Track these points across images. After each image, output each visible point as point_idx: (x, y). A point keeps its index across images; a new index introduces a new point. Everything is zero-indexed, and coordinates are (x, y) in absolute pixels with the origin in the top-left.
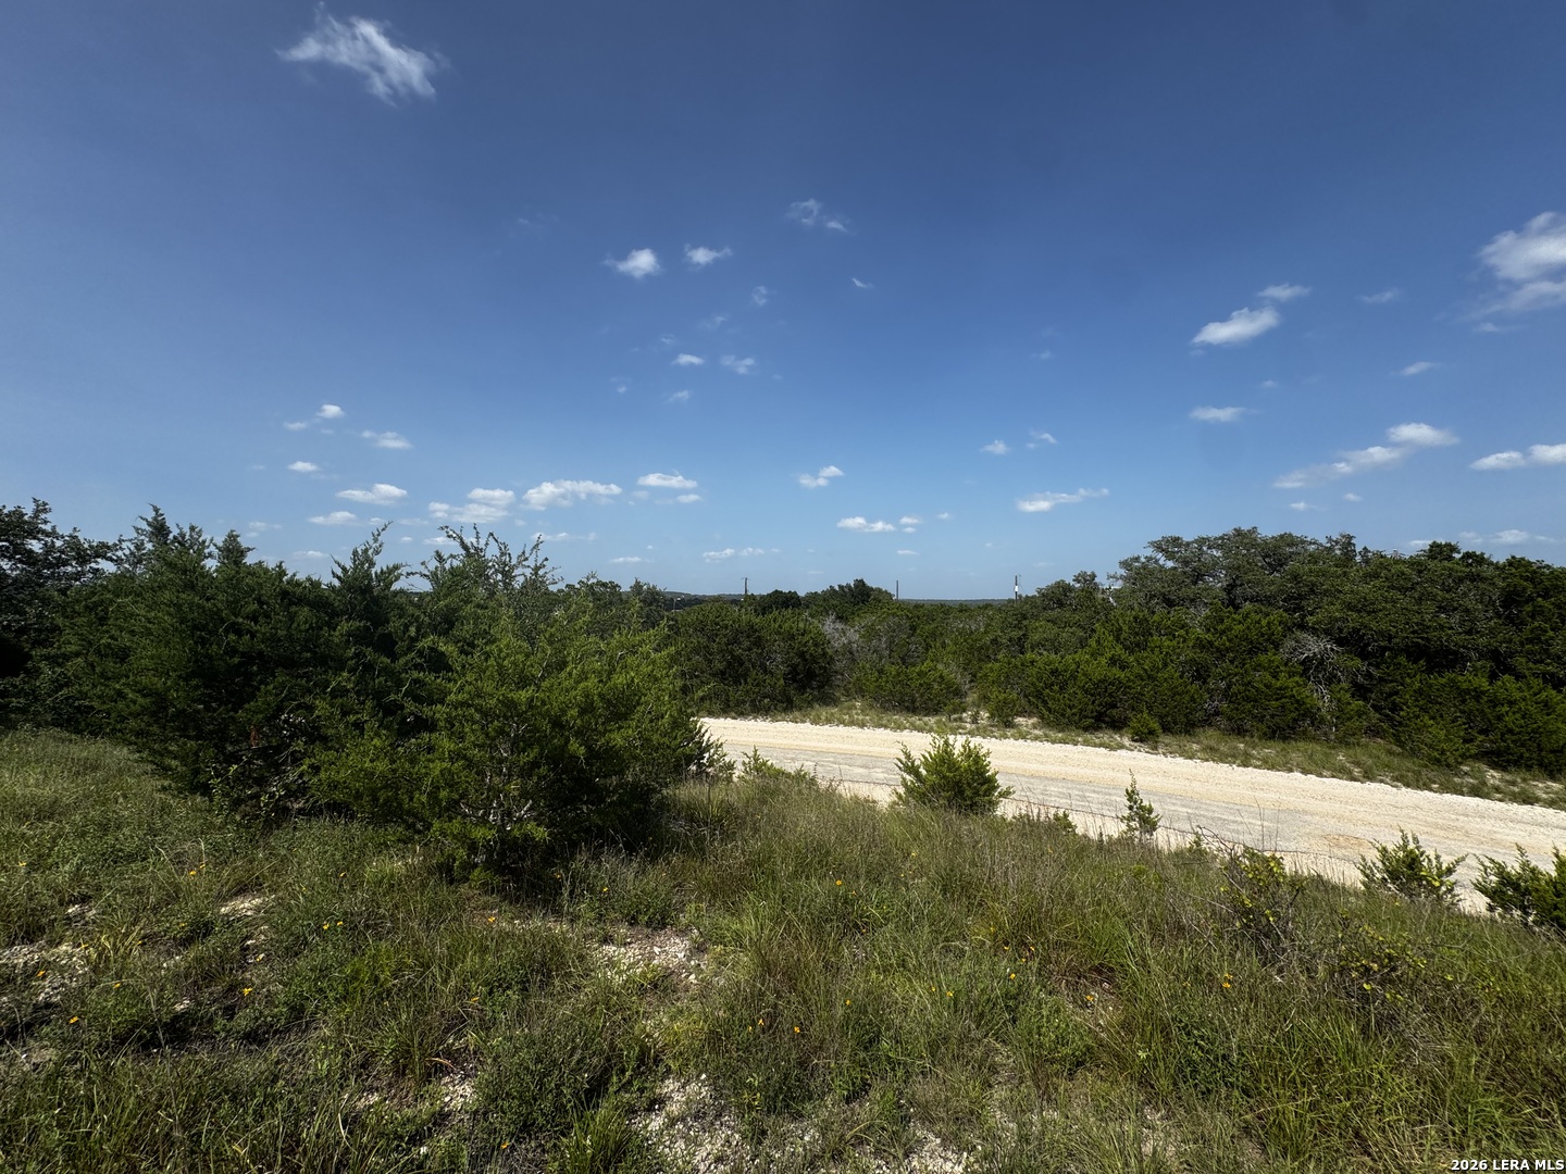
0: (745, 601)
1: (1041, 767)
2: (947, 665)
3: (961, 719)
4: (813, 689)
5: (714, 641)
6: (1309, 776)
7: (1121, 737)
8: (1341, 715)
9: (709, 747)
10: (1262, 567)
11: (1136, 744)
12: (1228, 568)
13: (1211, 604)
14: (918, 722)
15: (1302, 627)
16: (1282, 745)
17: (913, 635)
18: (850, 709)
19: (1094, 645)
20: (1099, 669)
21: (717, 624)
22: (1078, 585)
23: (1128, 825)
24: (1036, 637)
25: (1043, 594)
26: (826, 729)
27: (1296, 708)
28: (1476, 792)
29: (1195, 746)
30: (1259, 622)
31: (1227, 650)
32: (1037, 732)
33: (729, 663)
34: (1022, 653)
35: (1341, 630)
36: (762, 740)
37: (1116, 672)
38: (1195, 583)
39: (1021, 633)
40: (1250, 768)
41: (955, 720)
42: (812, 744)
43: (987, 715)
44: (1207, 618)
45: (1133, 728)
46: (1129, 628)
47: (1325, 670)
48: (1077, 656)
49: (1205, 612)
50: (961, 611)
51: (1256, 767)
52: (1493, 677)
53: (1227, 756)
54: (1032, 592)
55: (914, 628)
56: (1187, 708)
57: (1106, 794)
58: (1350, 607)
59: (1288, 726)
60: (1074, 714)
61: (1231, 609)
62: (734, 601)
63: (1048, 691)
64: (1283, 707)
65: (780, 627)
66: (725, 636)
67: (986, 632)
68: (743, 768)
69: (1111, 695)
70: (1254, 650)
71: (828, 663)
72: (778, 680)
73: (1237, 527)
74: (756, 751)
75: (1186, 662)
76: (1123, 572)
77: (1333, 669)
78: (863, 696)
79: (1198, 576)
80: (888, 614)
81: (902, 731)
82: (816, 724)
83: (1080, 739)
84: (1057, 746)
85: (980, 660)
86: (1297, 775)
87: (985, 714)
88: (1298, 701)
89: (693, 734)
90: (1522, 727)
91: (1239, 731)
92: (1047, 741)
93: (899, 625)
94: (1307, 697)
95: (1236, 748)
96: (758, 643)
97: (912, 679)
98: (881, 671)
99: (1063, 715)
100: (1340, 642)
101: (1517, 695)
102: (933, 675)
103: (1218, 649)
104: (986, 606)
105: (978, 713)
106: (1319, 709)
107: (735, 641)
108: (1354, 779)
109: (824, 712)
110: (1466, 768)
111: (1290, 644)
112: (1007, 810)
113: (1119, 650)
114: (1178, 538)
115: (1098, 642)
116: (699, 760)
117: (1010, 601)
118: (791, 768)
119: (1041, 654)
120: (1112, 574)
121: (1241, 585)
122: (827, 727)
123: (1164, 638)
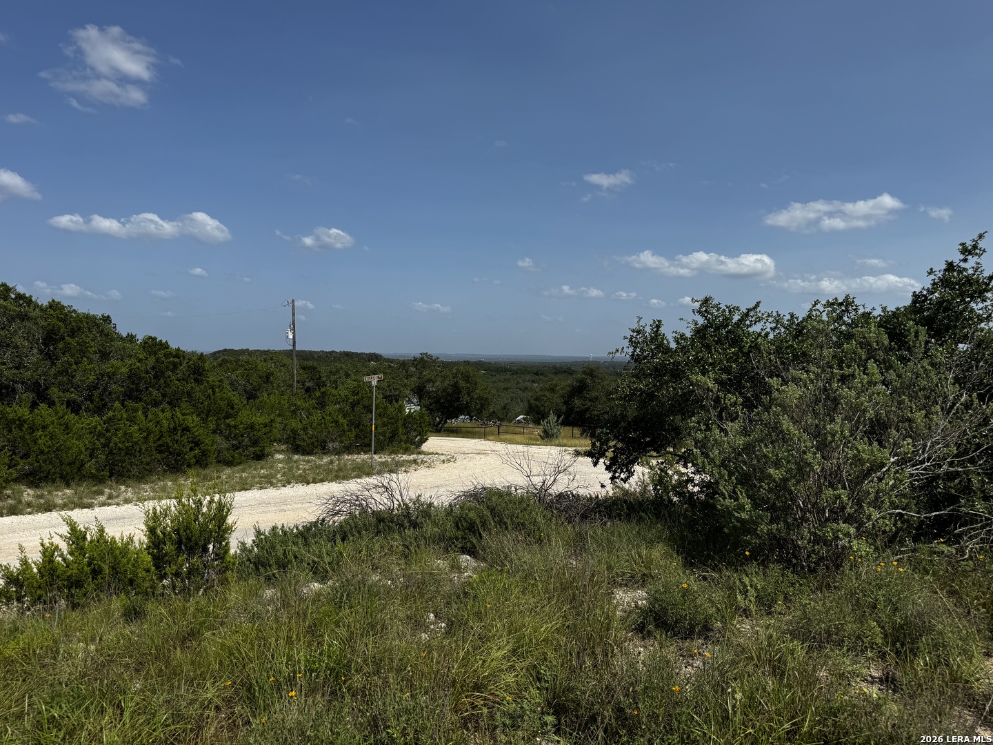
110: (9, 492)
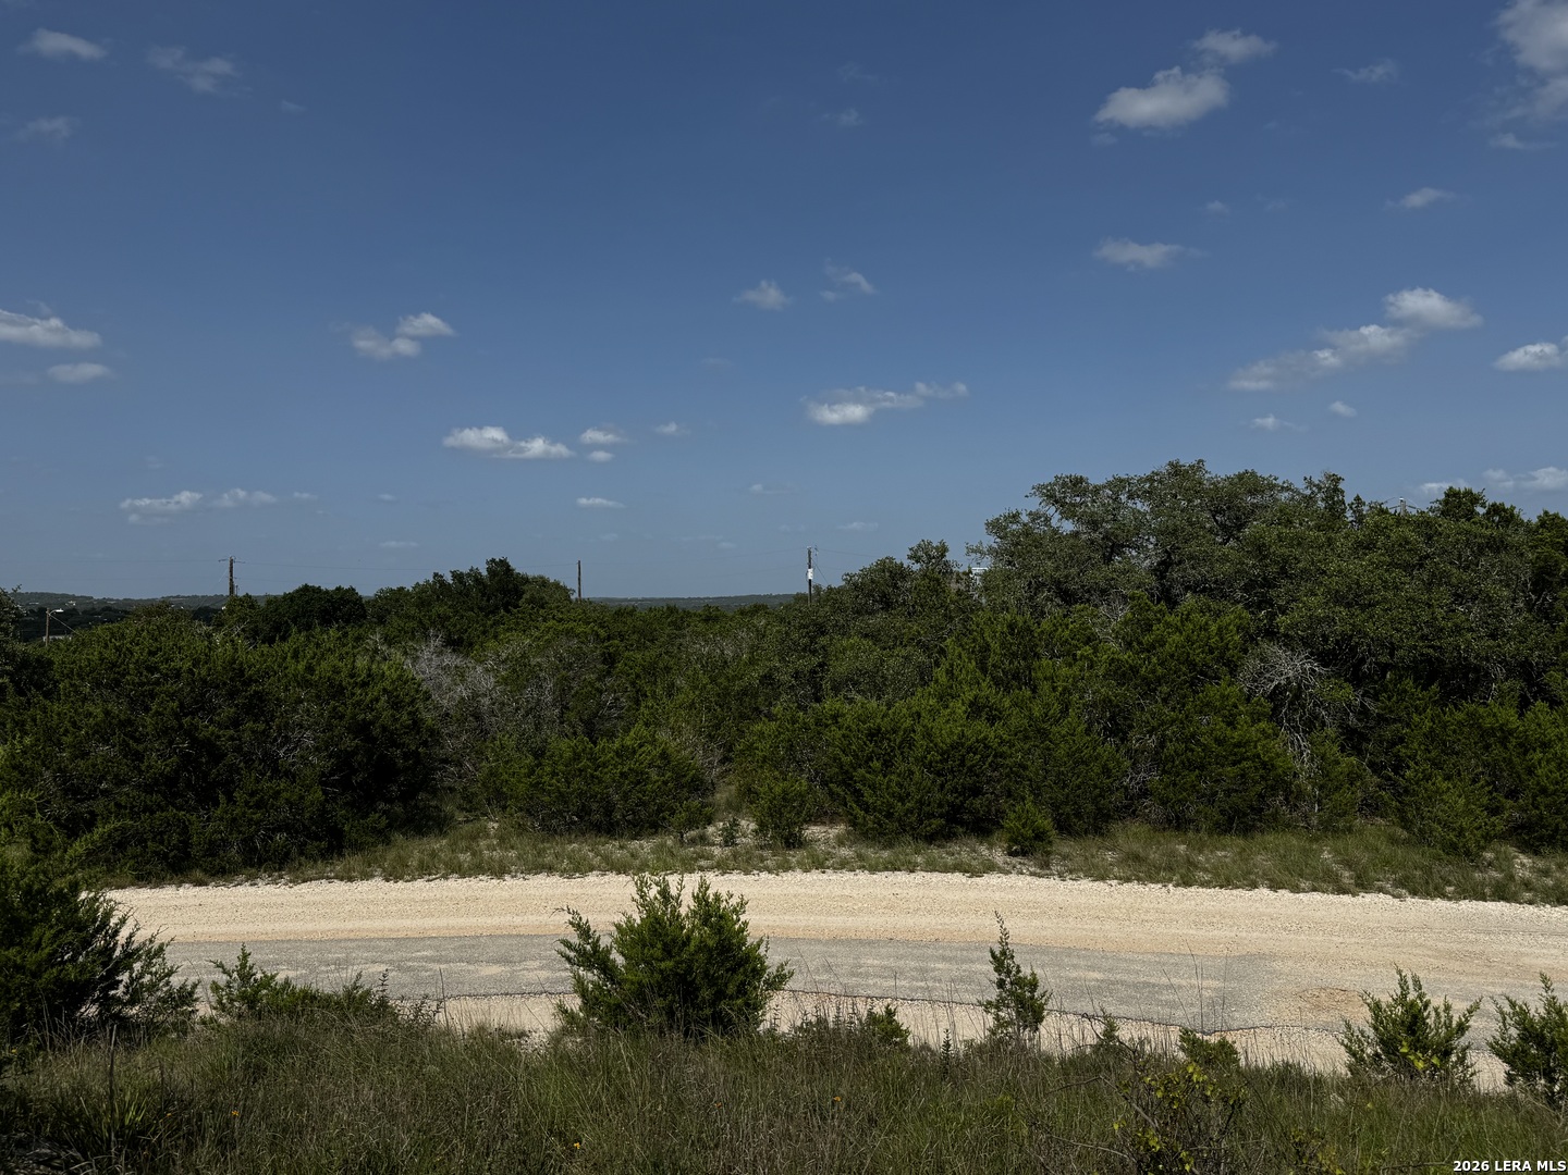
0: (231, 611)
1: (851, 922)
2: (676, 731)
3: (703, 839)
4: (390, 801)
5: (147, 709)
6: (1282, 892)
7: (990, 848)
8: (1327, 784)
9: (130, 955)
10: (1211, 531)
11: (1015, 860)
12: (1159, 533)
13: (1132, 598)
14: (619, 854)
15: (1271, 634)
16: (1241, 842)
17: (609, 673)
18: (474, 838)
19: (943, 679)
20: (951, 724)
21: (152, 669)
22: (916, 567)
23: (997, 1018)
24: (840, 668)
25: (856, 585)
26: (421, 889)
27: (1261, 776)
28: (1502, 893)
29: (1110, 856)
30: (1205, 628)
31: (1159, 681)
32: (845, 852)
33: (186, 758)
34: (818, 700)
35: (1325, 638)
36: (269, 927)
37: (981, 727)
38: (1108, 560)
39: (815, 661)
40: (1193, 889)
41: (693, 842)
42: (388, 923)
43: (753, 826)
44: (1126, 623)
45: (1009, 830)
46: (1002, 645)
47: (1303, 707)
48: (913, 701)
49: (1123, 612)
50: (707, 620)
51: (1205, 884)
52: (1524, 705)
53: (1158, 869)
54: (838, 583)
55: (610, 660)
56: (1096, 787)
57: (964, 961)
58: (1338, 599)
59: (1252, 808)
60: (910, 811)
61: (1163, 605)
62: (205, 613)
63: (862, 771)
64: (1243, 776)
65: (310, 669)
66: (172, 696)
67: (752, 662)
68: (213, 999)
69: (970, 769)
70: (1200, 676)
71: (425, 744)
72: (308, 788)
73: (1173, 459)
74: (245, 956)
75: (1094, 705)
76: (991, 541)
77: (1315, 705)
78: (504, 808)
79: (1113, 547)
80: (557, 634)
81: (584, 874)
82: (397, 879)
83: (919, 859)
84: (880, 877)
85: (743, 717)
86: (1264, 892)
87: (748, 825)
88: (1264, 765)
89: (92, 928)
90: (1557, 783)
91: (1178, 823)
92: (863, 868)
93: (579, 655)
94: (1278, 755)
95: (1173, 854)
96: (257, 706)
97: (604, 765)
98: (539, 754)
99: (889, 815)
100: (1324, 658)
101: (1552, 733)
102: (649, 753)
103: (1144, 679)
104: (755, 608)
105: (735, 824)
106: (1295, 775)
107: (201, 706)
108: (1342, 891)
109: (416, 849)
110: (1489, 855)
111: (1252, 664)
112: (783, 1014)
113: (987, 690)
114: (1081, 480)
115: (950, 672)
116: (105, 990)
117: (799, 598)
118: (329, 982)
119: (851, 701)
120: (974, 544)
121: (1180, 562)
122: (420, 883)
123: (1059, 662)
